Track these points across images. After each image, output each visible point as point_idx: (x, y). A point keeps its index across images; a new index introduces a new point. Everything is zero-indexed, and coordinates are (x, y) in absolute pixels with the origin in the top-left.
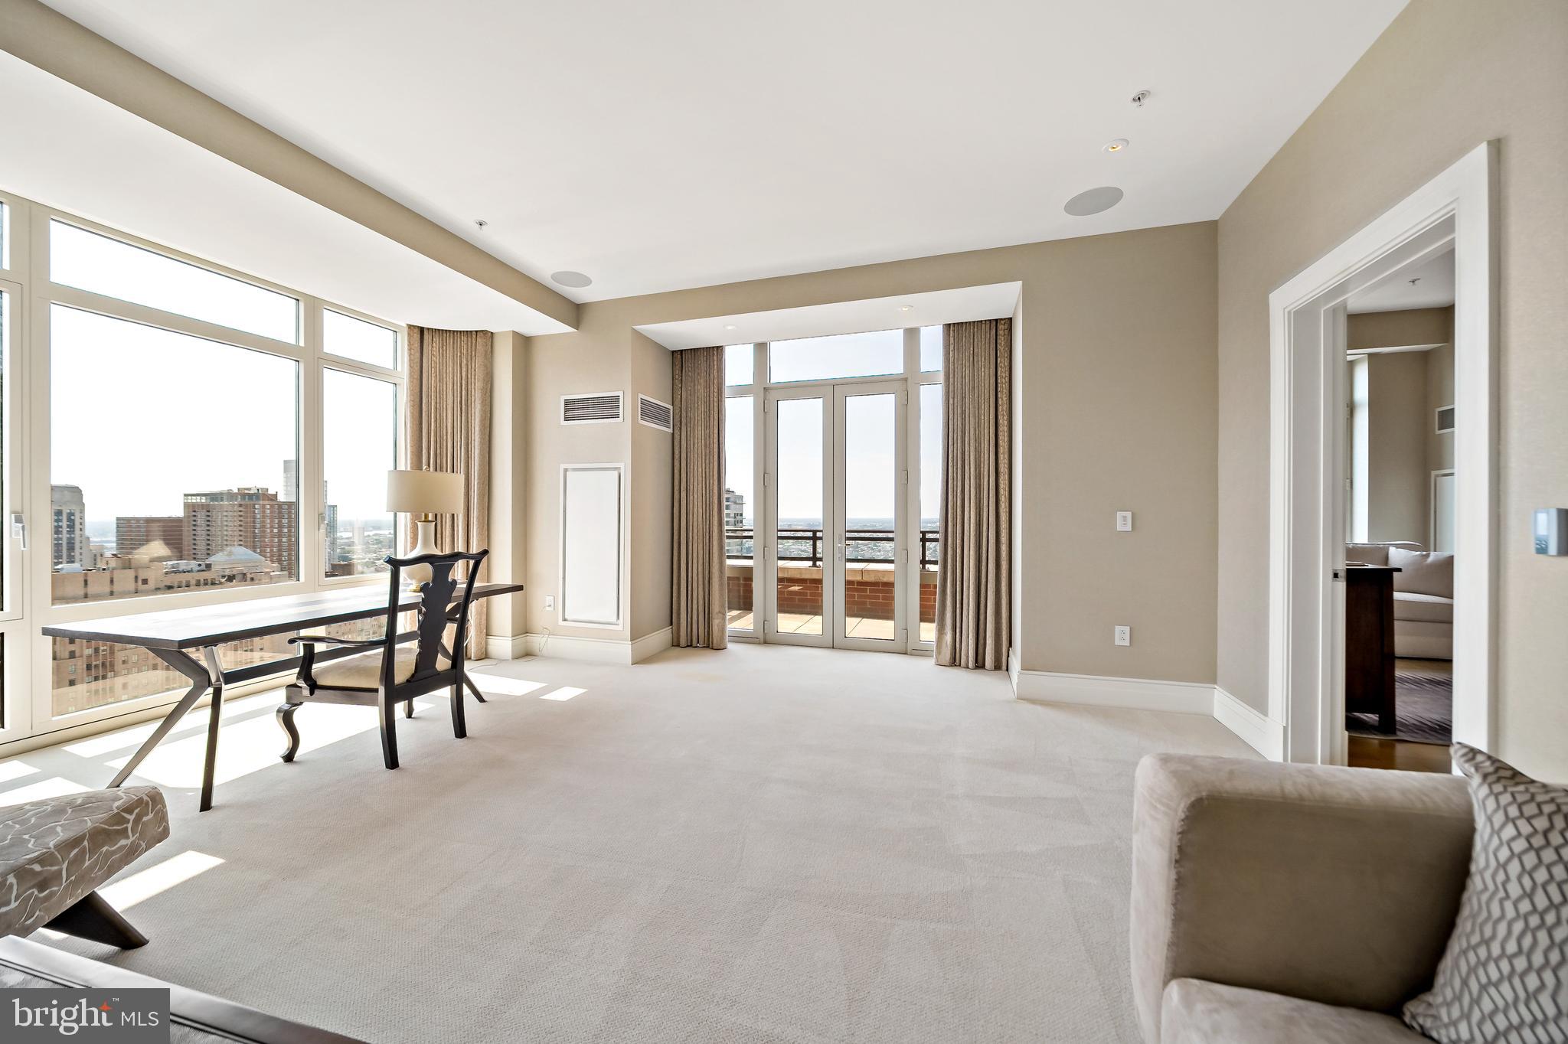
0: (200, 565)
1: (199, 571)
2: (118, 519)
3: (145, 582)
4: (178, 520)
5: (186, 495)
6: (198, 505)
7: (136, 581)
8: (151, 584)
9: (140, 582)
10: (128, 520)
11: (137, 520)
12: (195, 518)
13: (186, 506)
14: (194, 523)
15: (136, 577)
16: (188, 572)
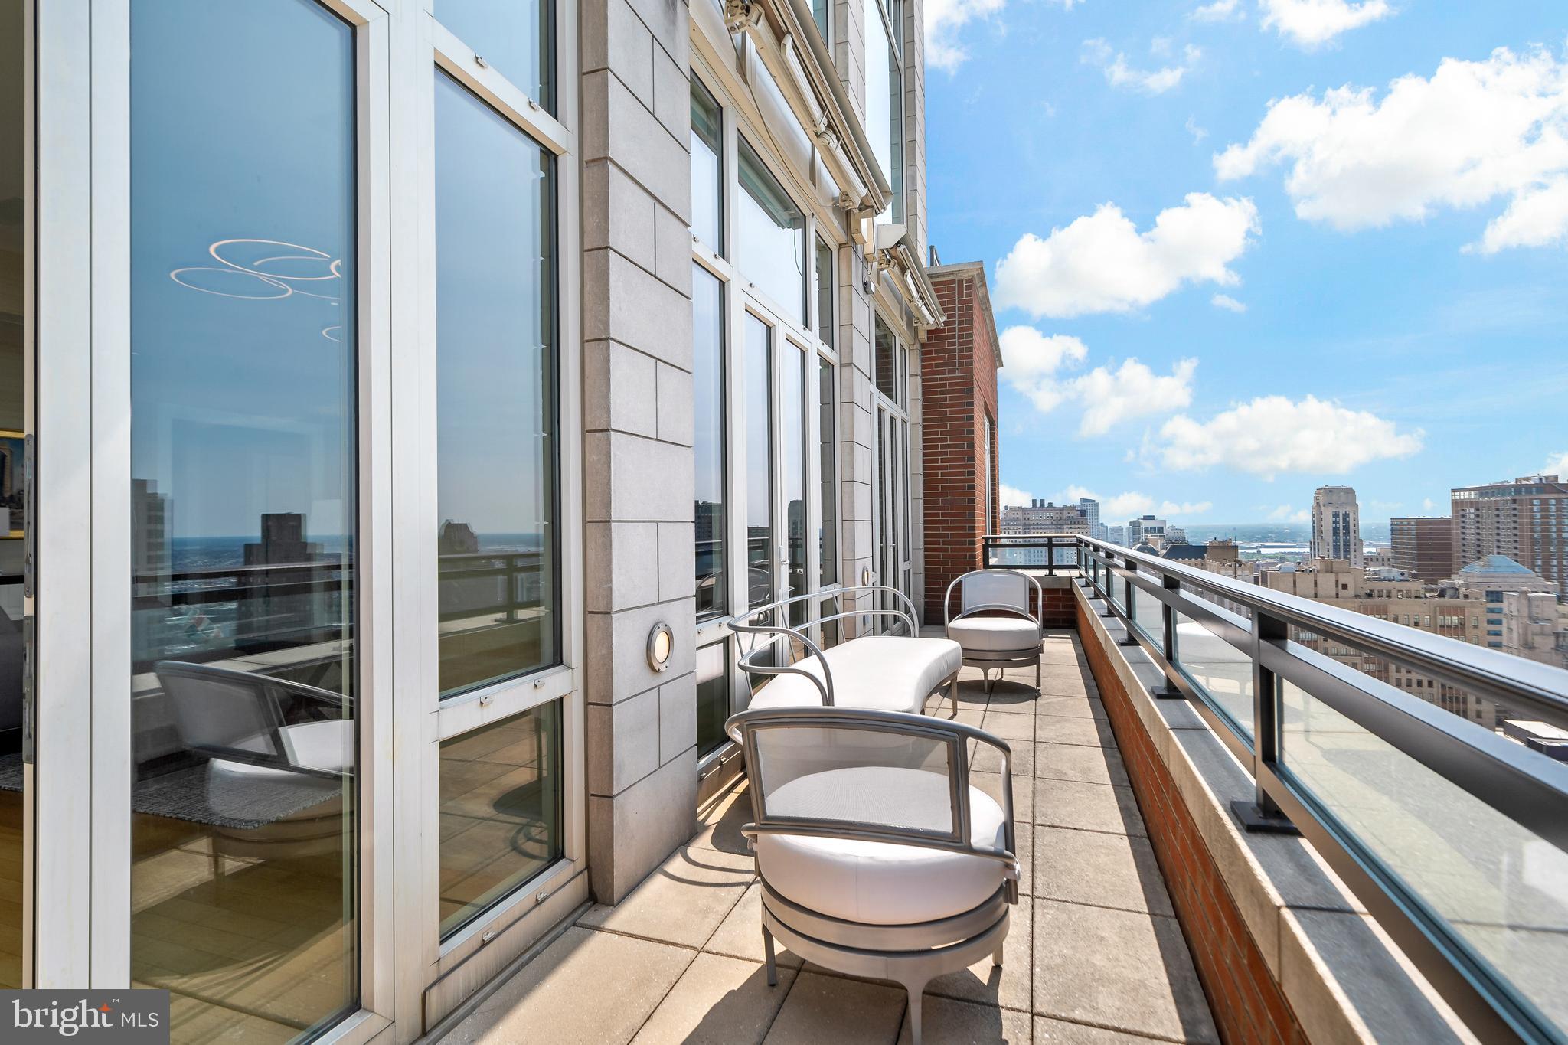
0: (1402, 574)
1: (1401, 580)
2: (1393, 520)
3: (1345, 587)
4: (1446, 521)
5: (1454, 491)
6: (1467, 502)
7: (1337, 586)
8: (1351, 591)
9: (1340, 587)
10: (1401, 520)
11: (1409, 521)
12: (1463, 519)
13: (1455, 504)
14: (1463, 525)
15: (1337, 581)
16: (1390, 580)
